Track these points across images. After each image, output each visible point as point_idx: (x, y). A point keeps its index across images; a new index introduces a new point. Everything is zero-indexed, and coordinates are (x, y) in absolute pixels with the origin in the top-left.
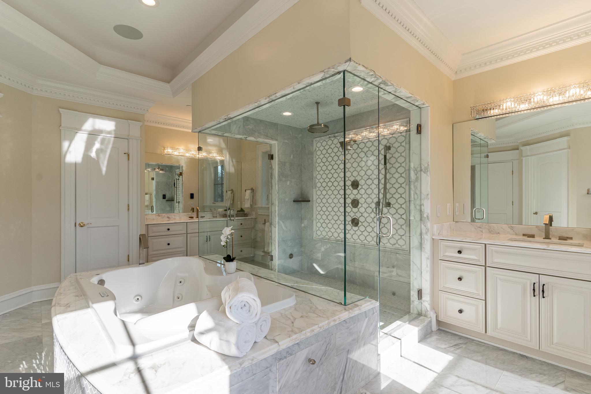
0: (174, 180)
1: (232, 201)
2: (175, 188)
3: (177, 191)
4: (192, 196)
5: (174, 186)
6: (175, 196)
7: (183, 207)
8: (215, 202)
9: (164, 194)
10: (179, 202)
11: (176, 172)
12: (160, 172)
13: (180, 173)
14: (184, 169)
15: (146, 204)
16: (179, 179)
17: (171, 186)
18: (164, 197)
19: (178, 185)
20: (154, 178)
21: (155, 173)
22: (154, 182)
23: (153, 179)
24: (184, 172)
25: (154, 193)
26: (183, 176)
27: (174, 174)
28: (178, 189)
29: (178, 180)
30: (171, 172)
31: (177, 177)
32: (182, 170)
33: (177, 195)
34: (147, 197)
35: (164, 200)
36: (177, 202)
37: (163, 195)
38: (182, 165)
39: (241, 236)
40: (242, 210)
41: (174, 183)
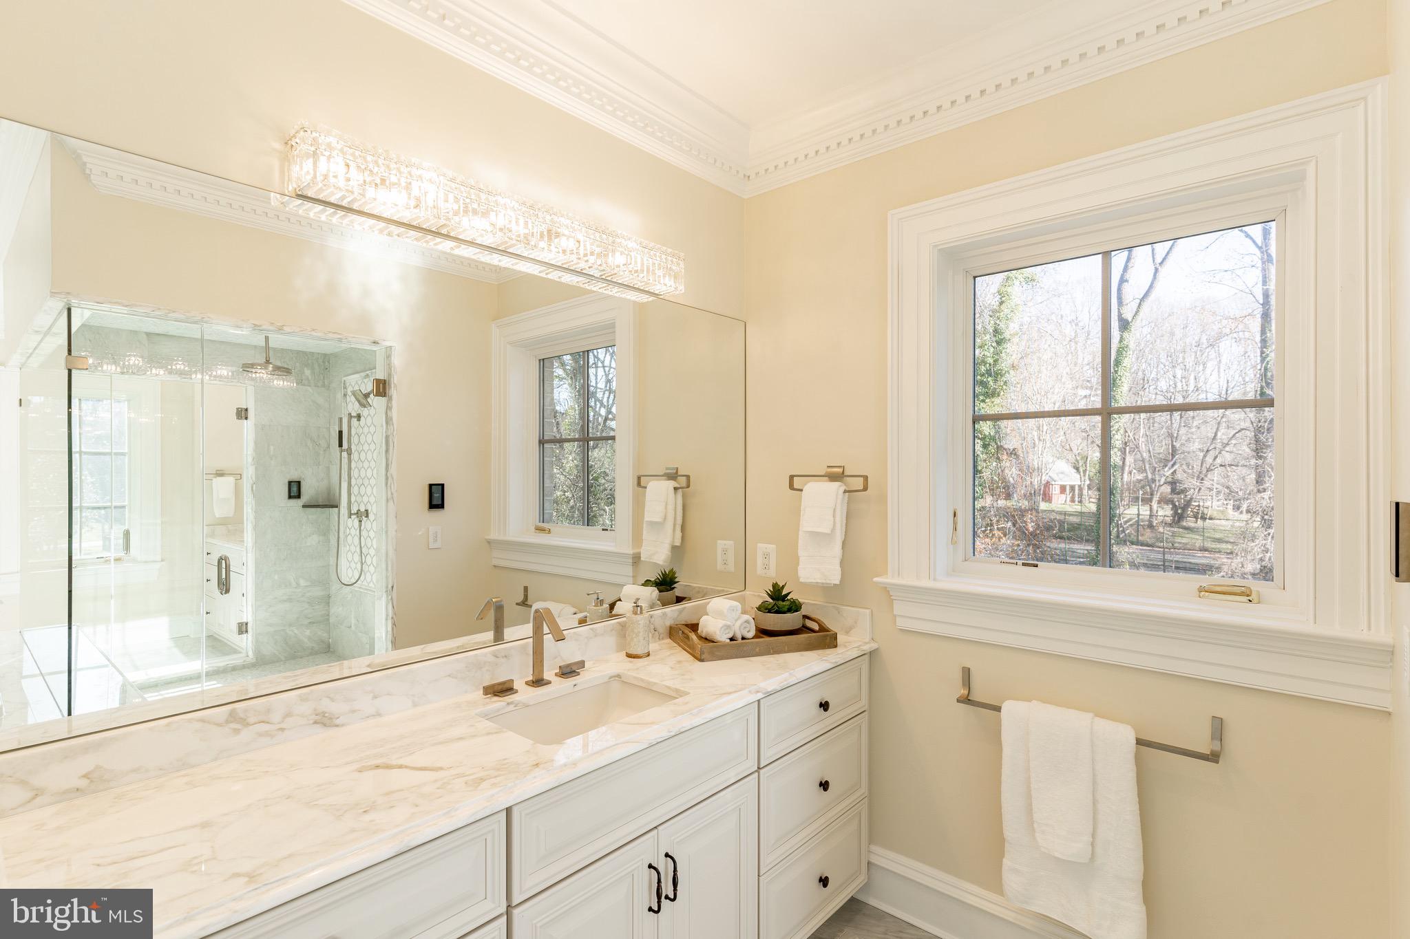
0: (341, 419)
1: (679, 534)
2: (345, 454)
3: (353, 465)
4: (436, 498)
5: (341, 445)
6: (344, 485)
7: (391, 553)
8: (545, 525)
9: (295, 477)
10: (363, 515)
11: (345, 388)
12: (275, 382)
13: (378, 382)
14: (397, 361)
15: (218, 513)
16: (359, 417)
17: (323, 443)
18: (295, 490)
19: (355, 440)
20: (246, 410)
21: (251, 389)
22: (248, 426)
23: (242, 414)
24: (395, 379)
25: (249, 473)
26: (390, 399)
27: (339, 396)
28: (355, 456)
29: (354, 421)
30: (324, 386)
31: (353, 407)
32: (389, 366)
33: (353, 482)
34: (224, 486)
35: (294, 502)
36: (350, 515)
37: (290, 483)
38: (388, 344)
39: (825, 785)
40: (779, 601)
41: (341, 433)
